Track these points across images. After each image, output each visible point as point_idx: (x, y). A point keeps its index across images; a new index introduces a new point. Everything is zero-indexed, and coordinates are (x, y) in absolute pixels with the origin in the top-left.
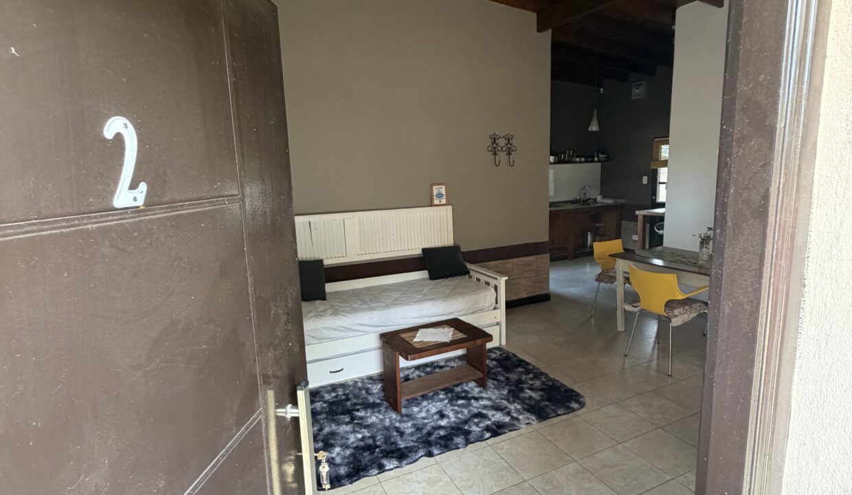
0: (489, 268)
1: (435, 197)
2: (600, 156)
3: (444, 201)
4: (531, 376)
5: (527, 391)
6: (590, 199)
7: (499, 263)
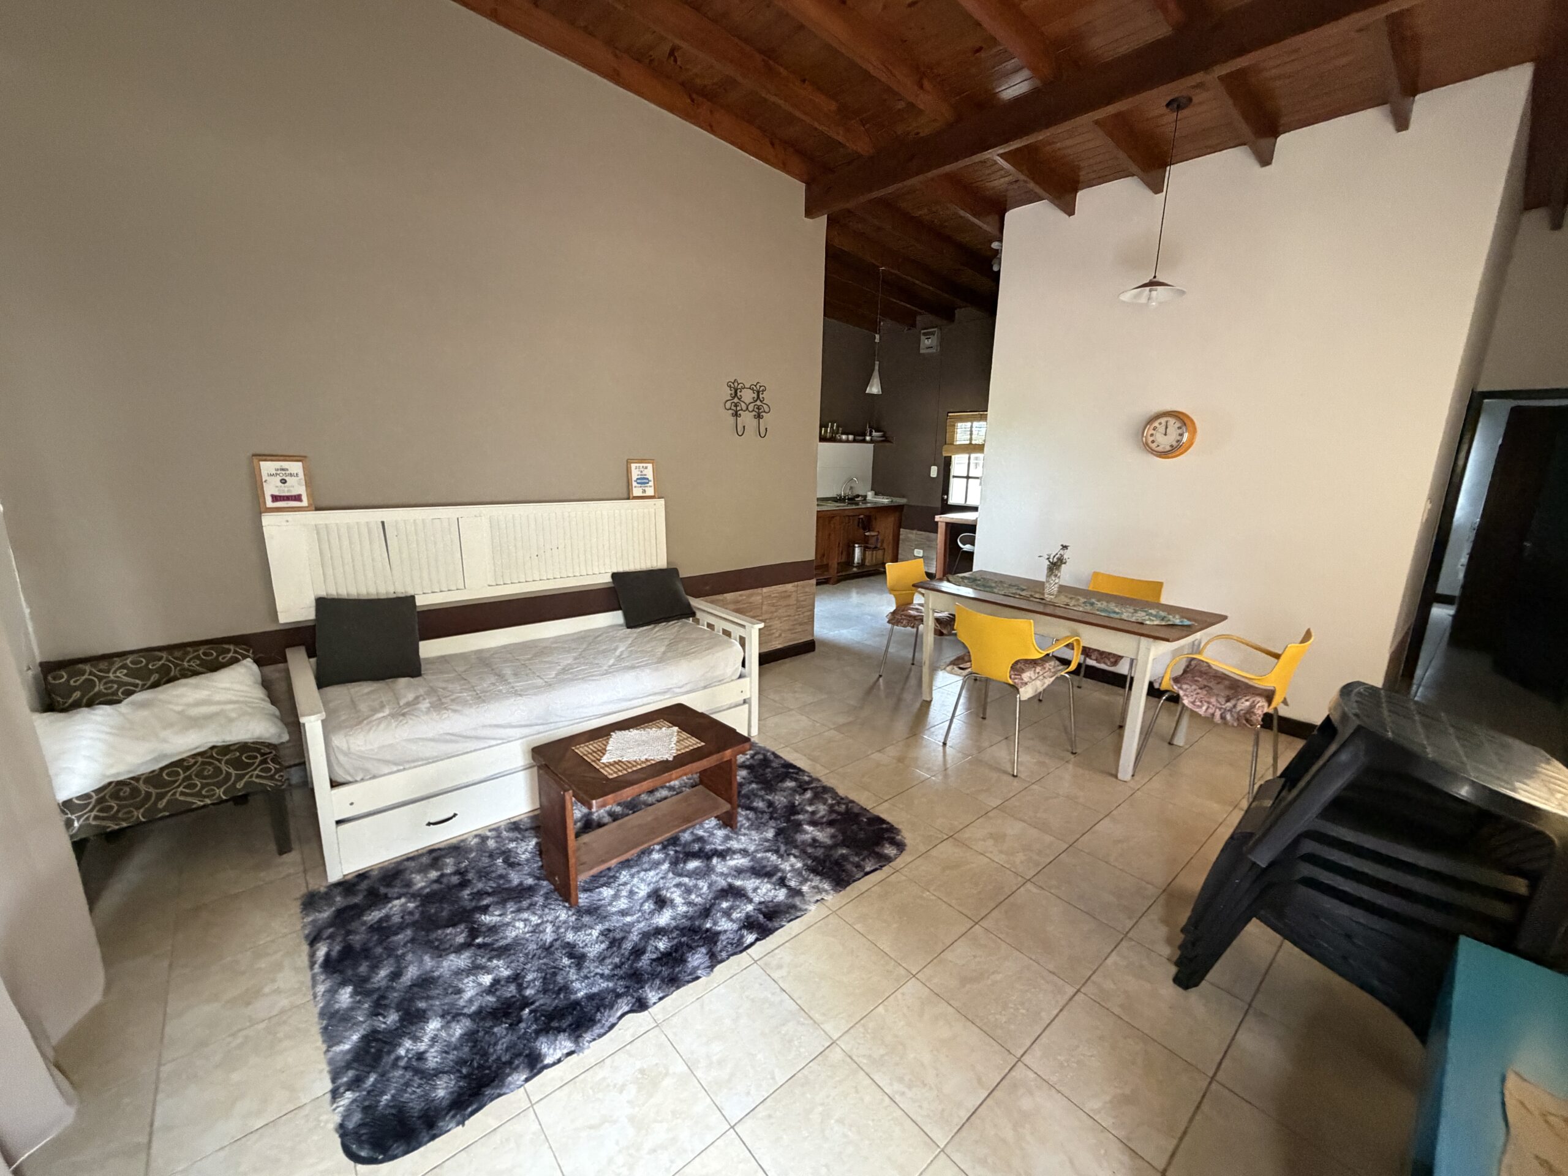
0: (724, 605)
1: (634, 484)
2: (874, 434)
3: (650, 491)
5: (807, 827)
6: (858, 496)
7: (741, 596)
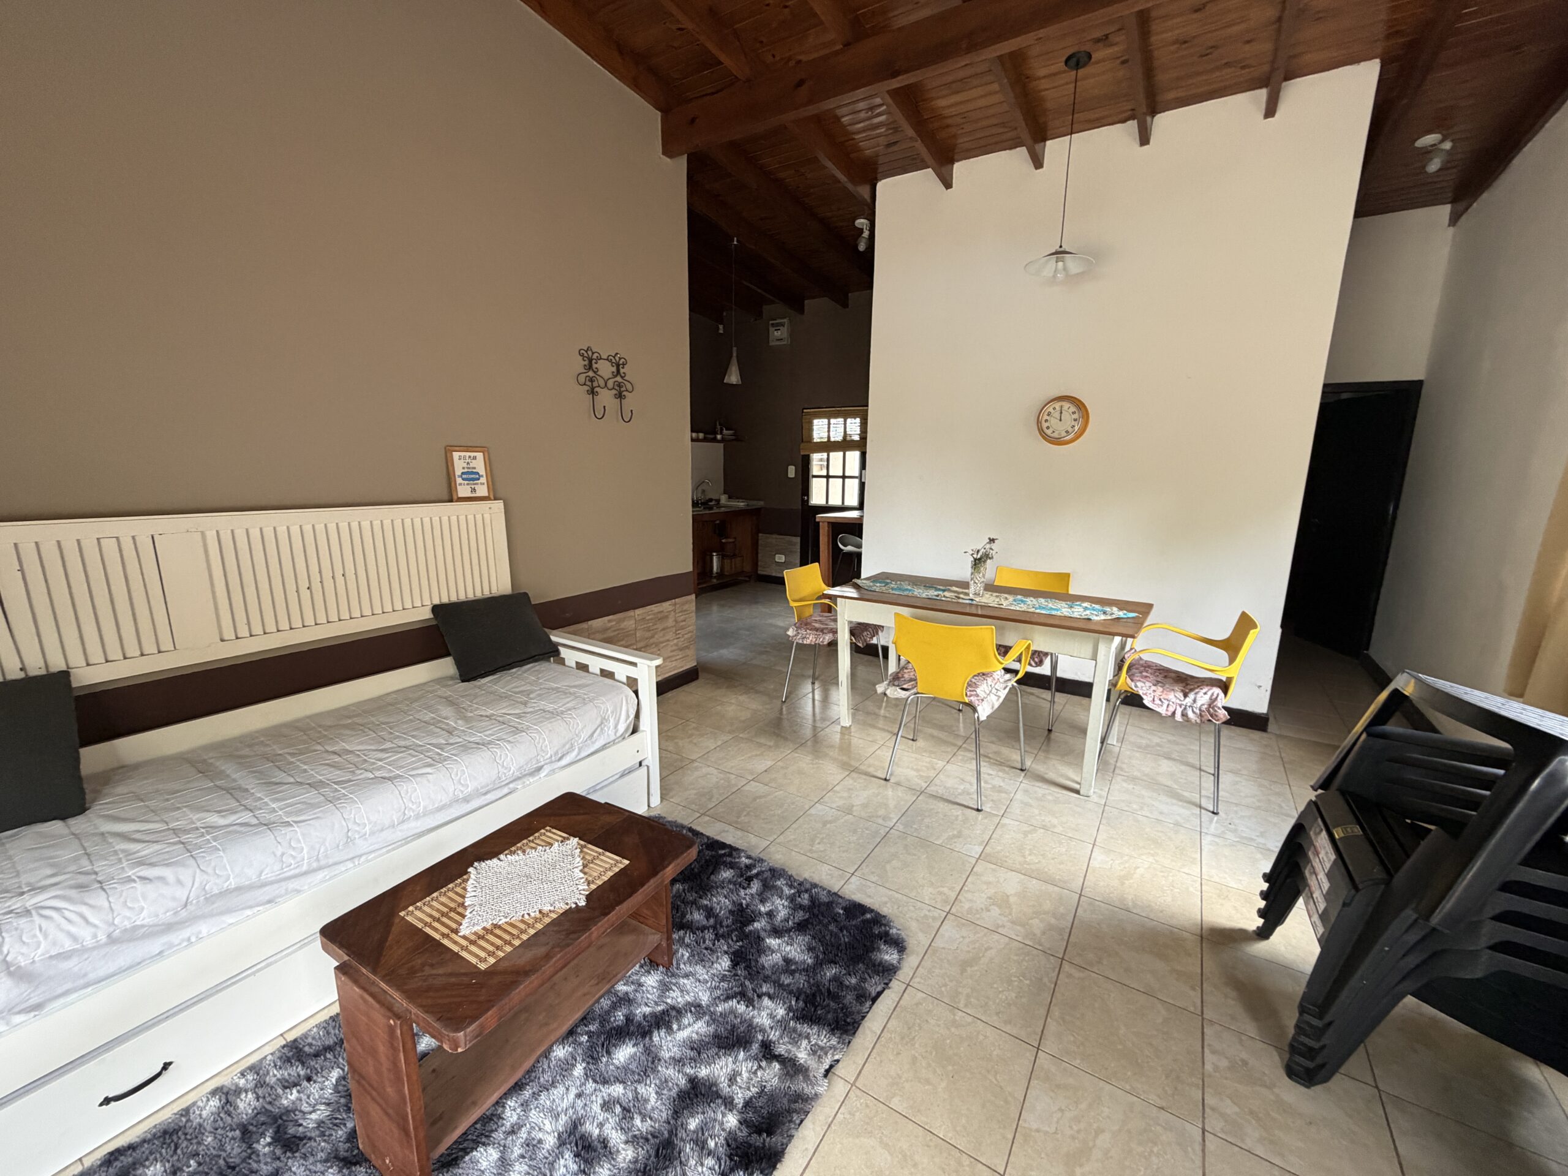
1: (459, 480)
2: (725, 432)
3: (482, 491)
4: (755, 887)
6: (711, 500)
